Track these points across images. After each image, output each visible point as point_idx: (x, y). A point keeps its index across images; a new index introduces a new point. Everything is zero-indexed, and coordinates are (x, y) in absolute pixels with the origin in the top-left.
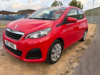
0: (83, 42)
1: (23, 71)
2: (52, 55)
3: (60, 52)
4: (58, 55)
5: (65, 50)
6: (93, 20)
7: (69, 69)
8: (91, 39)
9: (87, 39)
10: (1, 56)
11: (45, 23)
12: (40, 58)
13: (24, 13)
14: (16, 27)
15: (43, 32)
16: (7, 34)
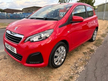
0: (92, 43)
1: (24, 75)
2: (55, 59)
3: (65, 55)
4: (62, 58)
5: (71, 53)
6: (106, 16)
7: (74, 74)
8: (102, 38)
9: (97, 39)
10: (3, 59)
11: (46, 24)
12: (41, 63)
13: (30, 11)
14: (15, 29)
15: (44, 35)
16: (7, 36)
